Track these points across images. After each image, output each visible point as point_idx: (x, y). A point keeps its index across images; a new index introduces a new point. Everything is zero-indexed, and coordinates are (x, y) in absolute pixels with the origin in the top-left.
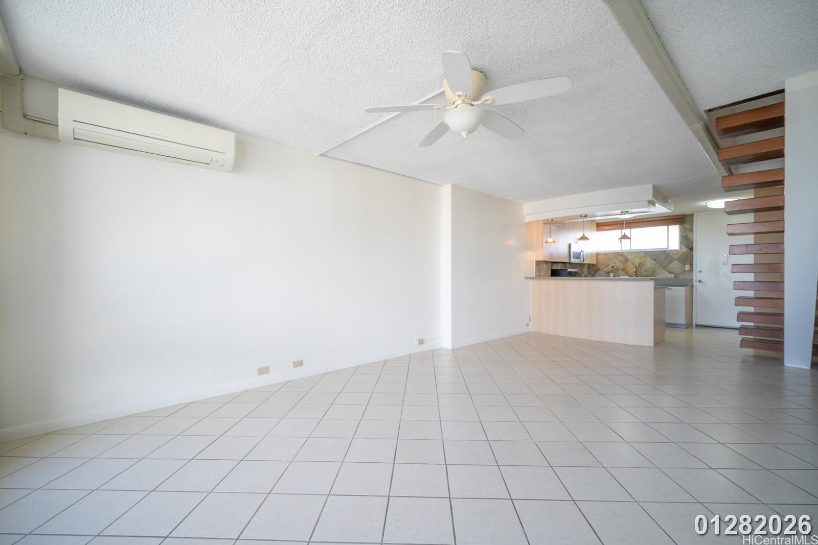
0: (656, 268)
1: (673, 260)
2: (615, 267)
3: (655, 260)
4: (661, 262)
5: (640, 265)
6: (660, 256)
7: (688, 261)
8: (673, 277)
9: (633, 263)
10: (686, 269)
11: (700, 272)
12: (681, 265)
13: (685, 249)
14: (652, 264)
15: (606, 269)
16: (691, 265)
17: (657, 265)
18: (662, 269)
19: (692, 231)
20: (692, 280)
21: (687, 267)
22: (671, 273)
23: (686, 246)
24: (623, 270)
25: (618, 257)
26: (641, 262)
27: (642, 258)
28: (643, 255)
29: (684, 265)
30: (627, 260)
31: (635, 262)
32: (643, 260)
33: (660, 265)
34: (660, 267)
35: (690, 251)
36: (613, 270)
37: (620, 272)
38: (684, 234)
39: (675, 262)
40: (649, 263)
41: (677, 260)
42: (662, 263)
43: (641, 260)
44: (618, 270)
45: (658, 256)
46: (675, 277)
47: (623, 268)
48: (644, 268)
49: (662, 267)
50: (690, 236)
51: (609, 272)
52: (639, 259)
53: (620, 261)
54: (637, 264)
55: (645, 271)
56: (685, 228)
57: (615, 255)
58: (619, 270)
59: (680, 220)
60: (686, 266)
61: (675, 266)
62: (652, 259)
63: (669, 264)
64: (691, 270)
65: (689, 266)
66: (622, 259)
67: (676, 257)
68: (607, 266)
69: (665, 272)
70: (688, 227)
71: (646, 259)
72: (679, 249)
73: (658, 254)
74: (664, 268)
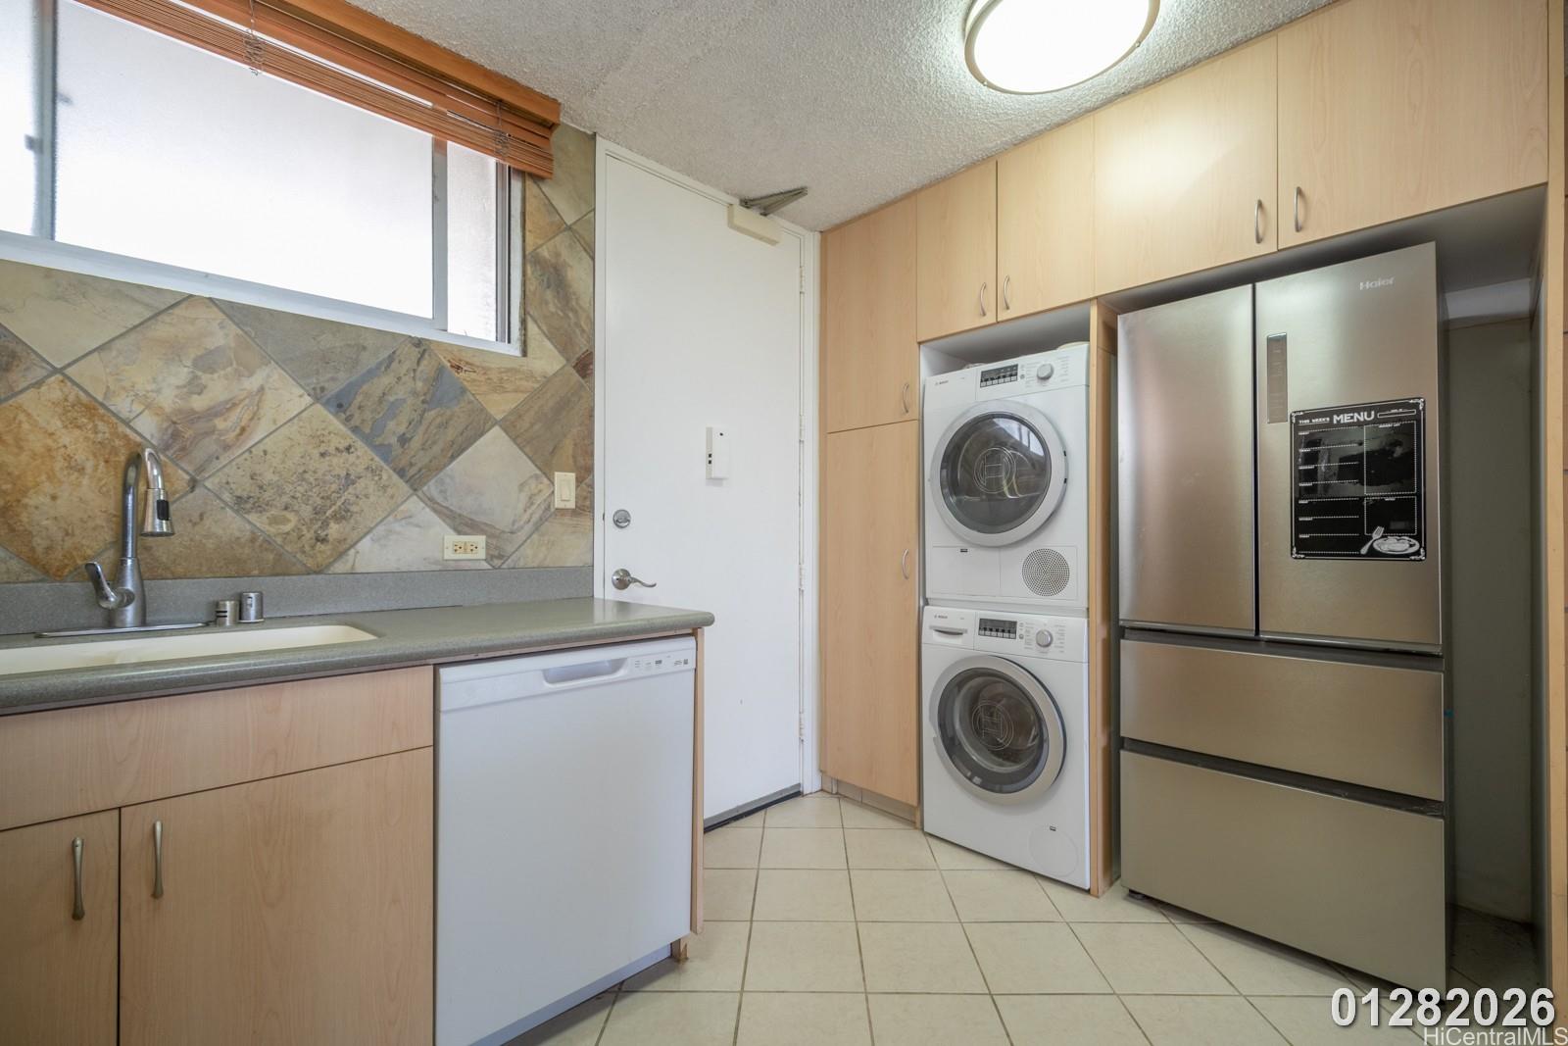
0: (349, 480)
3: (340, 405)
4: (395, 427)
6: (386, 380)
7: (568, 446)
8: (481, 554)
10: (558, 504)
11: (622, 520)
12: (531, 469)
13: (547, 360)
14: (318, 439)
16: (585, 473)
17: (361, 448)
20: (584, 574)
21: (564, 487)
22: (463, 524)
23: (564, 343)
26: (199, 403)
27: (207, 362)
28: (222, 336)
29: (547, 469)
31: (123, 405)
32: (217, 389)
33: (383, 451)
34: (388, 474)
35: (576, 377)
39: (495, 441)
40: (284, 413)
41: (509, 426)
42: (403, 440)
43: (195, 387)
45: (371, 374)
46: (495, 554)
48: (229, 474)
49: (401, 473)
50: (576, 274)
52: (181, 374)
54: (146, 426)
55: (241, 503)
56: (552, 208)
60: (558, 476)
61: (494, 471)
62: (318, 395)
63: (457, 450)
64: (585, 506)
65: (572, 476)
67: (499, 405)
69: (428, 515)
71: (252, 383)
72: (513, 350)
73: (368, 361)
74: (415, 479)
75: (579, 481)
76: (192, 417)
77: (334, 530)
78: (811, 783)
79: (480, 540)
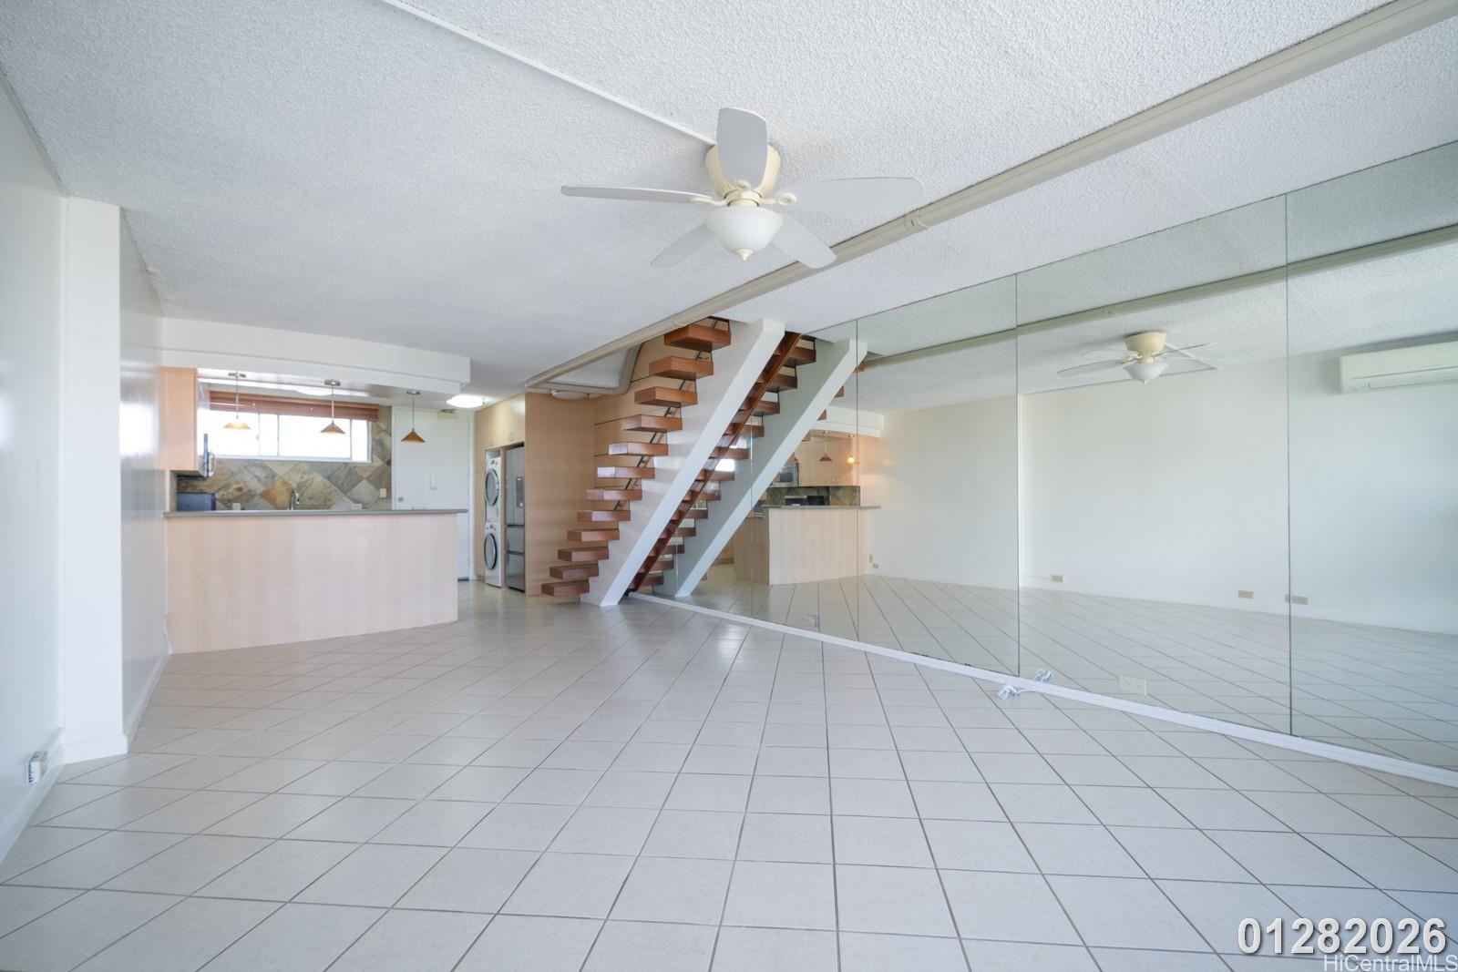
0: (331, 493)
1: (360, 479)
2: (245, 490)
3: (329, 478)
4: (340, 482)
5: (301, 486)
6: (339, 472)
7: (384, 483)
8: (361, 508)
9: (285, 483)
10: (381, 496)
11: (401, 500)
12: (372, 488)
13: (378, 463)
14: (324, 485)
15: (222, 493)
16: (389, 489)
17: (334, 487)
18: (341, 494)
19: (390, 435)
21: (383, 492)
22: (356, 501)
23: (382, 457)
24: (265, 495)
25: (253, 469)
26: (303, 480)
27: (304, 473)
28: (306, 468)
29: (378, 488)
30: (274, 476)
31: (291, 482)
32: (306, 477)
33: (338, 487)
34: (339, 492)
35: (387, 466)
36: (241, 495)
37: (256, 500)
38: (377, 438)
40: (318, 481)
41: (367, 479)
42: (342, 484)
43: (302, 477)
44: (253, 496)
45: (336, 471)
46: (364, 508)
47: (265, 492)
48: (308, 493)
49: (342, 491)
50: (386, 441)
51: (230, 501)
52: (299, 475)
53: (257, 477)
54: (294, 486)
55: (310, 498)
56: (380, 427)
57: (246, 464)
58: (255, 496)
59: (372, 412)
60: (381, 490)
61: (364, 489)
62: (325, 477)
63: (354, 486)
64: (389, 496)
65: (385, 490)
66: (259, 472)
67: (365, 475)
68: (227, 486)
69: (348, 500)
70: (384, 427)
71: (312, 476)
72: (370, 462)
73: (335, 468)
74: (345, 492)
75: (387, 491)
76: (300, 483)
77: (328, 503)
78: (472, 576)
79: (360, 505)
